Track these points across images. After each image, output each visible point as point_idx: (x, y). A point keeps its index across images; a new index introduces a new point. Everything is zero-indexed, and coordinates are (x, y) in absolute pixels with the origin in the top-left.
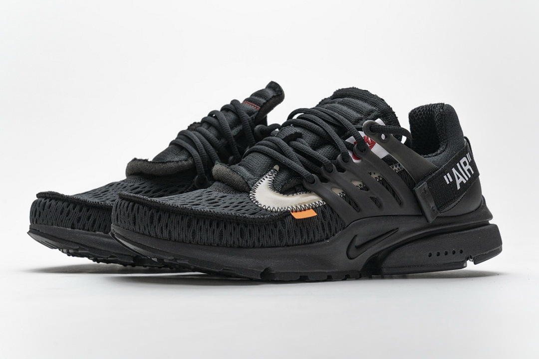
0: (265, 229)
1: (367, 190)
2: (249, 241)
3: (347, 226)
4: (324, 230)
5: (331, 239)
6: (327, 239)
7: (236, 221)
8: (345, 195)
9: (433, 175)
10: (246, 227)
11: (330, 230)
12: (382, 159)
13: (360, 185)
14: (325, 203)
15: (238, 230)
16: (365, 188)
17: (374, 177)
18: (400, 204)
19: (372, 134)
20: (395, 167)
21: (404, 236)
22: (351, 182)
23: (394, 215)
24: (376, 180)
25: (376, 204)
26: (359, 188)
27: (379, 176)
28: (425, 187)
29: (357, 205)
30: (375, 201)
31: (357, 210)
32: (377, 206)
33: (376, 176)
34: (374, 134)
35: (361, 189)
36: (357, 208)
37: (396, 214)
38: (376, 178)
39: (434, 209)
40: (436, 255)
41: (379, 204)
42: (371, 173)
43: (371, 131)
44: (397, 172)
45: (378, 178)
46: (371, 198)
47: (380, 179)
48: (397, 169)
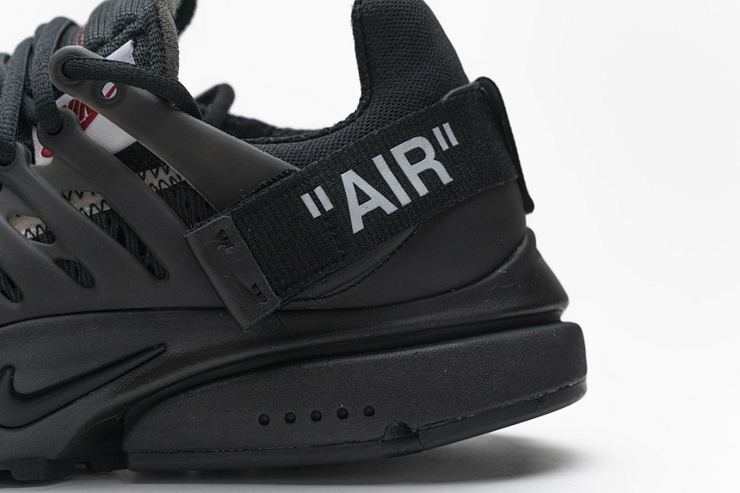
1: (53, 239)
9: (266, 191)
12: (115, 155)
16: (47, 236)
17: (88, 203)
18: (160, 278)
19: (69, 83)
20: (162, 175)
21: (184, 366)
22: (8, 219)
23: (140, 309)
24: (91, 211)
25: (79, 277)
26: (29, 236)
27: (103, 202)
28: (223, 230)
29: (14, 284)
30: (76, 270)
31: (14, 298)
32: (82, 285)
33: (97, 199)
34: (76, 82)
35: (36, 238)
36: (12, 290)
37: (146, 306)
38: (92, 205)
39: (261, 292)
40: (284, 420)
41: (89, 278)
42: (82, 193)
43: (63, 77)
44: (164, 186)
45: (100, 207)
46: (58, 262)
47: (102, 210)
48: (166, 178)
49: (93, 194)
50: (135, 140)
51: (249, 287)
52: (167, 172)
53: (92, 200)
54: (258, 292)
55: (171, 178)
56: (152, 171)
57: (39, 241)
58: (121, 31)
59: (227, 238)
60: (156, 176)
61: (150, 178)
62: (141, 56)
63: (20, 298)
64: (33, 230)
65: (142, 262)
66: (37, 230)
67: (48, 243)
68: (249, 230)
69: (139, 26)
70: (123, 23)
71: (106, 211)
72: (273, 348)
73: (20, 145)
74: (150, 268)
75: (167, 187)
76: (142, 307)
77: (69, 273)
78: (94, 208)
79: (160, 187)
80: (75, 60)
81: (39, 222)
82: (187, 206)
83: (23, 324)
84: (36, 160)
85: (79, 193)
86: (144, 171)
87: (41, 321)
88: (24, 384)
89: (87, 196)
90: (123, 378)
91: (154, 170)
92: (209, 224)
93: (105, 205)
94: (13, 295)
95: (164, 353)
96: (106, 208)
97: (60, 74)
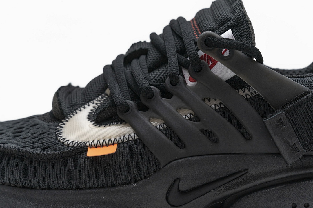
0: (53, 167)
1: (199, 120)
2: (32, 180)
3: (163, 167)
4: (129, 170)
5: (140, 183)
6: (136, 182)
7: (21, 157)
8: (165, 127)
9: (299, 101)
10: (31, 163)
11: (139, 170)
12: (225, 81)
13: (191, 114)
14: (136, 137)
15: (21, 167)
16: (196, 118)
17: (213, 104)
18: (247, 139)
19: (208, 49)
20: (246, 91)
21: (257, 180)
22: (177, 110)
23: (238, 153)
24: (215, 107)
25: (211, 138)
26: (187, 118)
27: (220, 103)
28: (281, 118)
29: (181, 140)
30: (209, 134)
31: (181, 147)
32: (212, 141)
33: (217, 102)
34: (211, 48)
35: (190, 119)
36: (180, 143)
37: (241, 152)
38: (215, 105)
39: (297, 147)
40: (304, 206)
41: (216, 139)
42: (210, 99)
43: (205, 46)
44: (248, 97)
45: (219, 105)
46: (201, 131)
47: (220, 107)
48: (249, 93)
49: (215, 100)
50: (235, 74)
51: (292, 145)
52: (249, 90)
53: (215, 103)
54: (295, 147)
55: (251, 93)
56: (242, 90)
57: (192, 121)
58: (223, 24)
59: (282, 122)
60: (244, 92)
61: (241, 93)
62: (237, 37)
63: (184, 147)
64: (189, 116)
65: (240, 131)
66: (191, 115)
67: (197, 122)
68: (292, 118)
69: (233, 23)
70: (224, 21)
71: (222, 108)
72: (298, 173)
73: (180, 76)
74: (243, 135)
75: (250, 97)
76: (239, 152)
77: (206, 136)
78: (216, 106)
79: (247, 97)
80: (213, 38)
81: (191, 112)
82: (260, 106)
83: (186, 159)
84: (187, 83)
85: (209, 99)
86: (238, 89)
87: (195, 158)
88: (184, 186)
89: (212, 100)
90: (227, 184)
91: (243, 89)
92: (275, 116)
93: (221, 104)
94: (181, 145)
95: (247, 174)
96: (222, 106)
97: (204, 44)
